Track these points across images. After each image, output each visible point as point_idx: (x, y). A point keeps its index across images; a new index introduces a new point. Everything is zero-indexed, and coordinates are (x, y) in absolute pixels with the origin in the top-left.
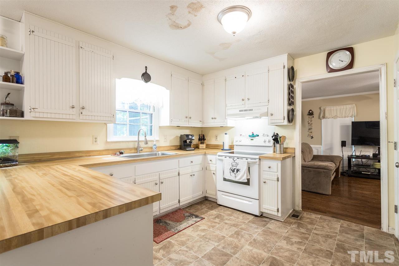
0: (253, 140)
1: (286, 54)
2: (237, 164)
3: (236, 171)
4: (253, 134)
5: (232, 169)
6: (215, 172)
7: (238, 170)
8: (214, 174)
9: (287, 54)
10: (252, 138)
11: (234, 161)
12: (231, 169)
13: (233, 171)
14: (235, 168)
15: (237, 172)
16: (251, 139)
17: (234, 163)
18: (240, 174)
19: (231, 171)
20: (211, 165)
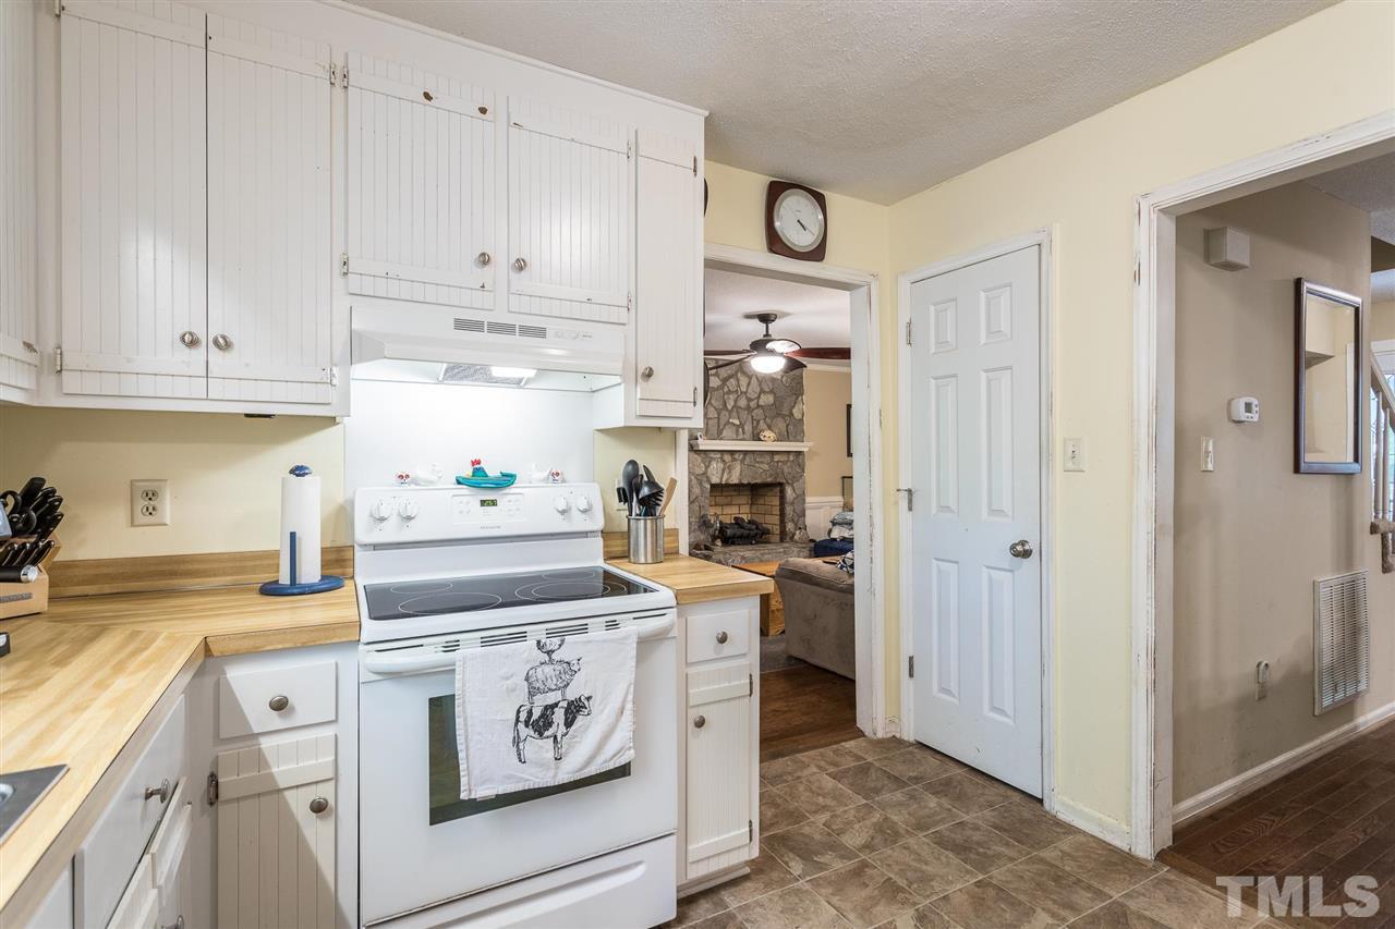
0: (494, 503)
1: (701, 111)
2: (569, 669)
3: (559, 716)
4: (478, 470)
5: (530, 713)
6: (325, 792)
7: (575, 709)
8: (319, 808)
9: (707, 114)
10: (489, 496)
11: (549, 653)
12: (523, 716)
13: (541, 725)
14: (551, 698)
15: (569, 724)
16: (483, 503)
17: (548, 669)
18: (587, 728)
19: (524, 731)
20: (266, 743)
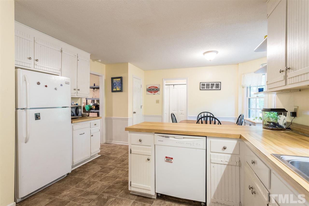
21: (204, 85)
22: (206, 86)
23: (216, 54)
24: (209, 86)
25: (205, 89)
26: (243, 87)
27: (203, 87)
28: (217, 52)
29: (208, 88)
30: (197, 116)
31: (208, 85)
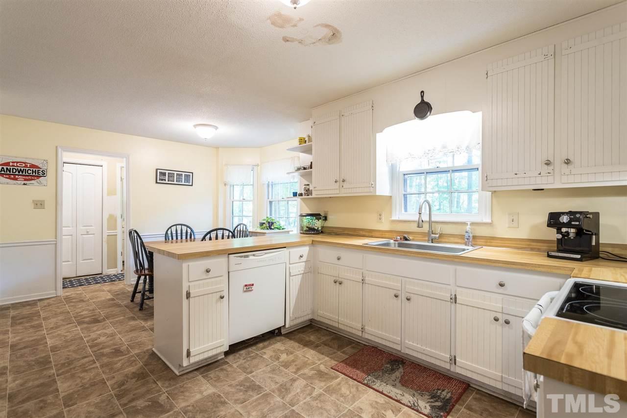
21: (164, 174)
22: (168, 176)
23: (214, 130)
24: (174, 177)
25: (167, 182)
26: (225, 185)
27: (162, 178)
28: (216, 128)
29: (171, 181)
30: (165, 233)
31: (171, 176)
